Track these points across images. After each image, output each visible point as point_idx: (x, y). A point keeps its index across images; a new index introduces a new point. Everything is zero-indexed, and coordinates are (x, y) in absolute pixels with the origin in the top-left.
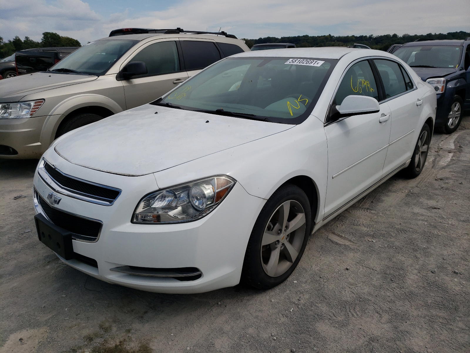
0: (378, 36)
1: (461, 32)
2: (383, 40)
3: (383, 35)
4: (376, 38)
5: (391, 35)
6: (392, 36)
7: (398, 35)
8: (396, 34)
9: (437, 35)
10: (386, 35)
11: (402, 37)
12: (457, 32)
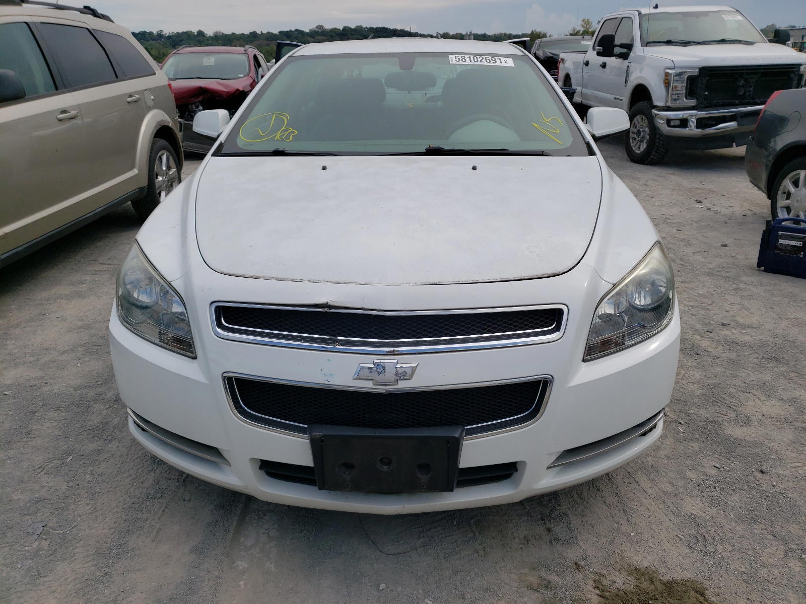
0: (173, 33)
1: (297, 30)
2: (184, 40)
3: (180, 31)
4: (169, 37)
5: (193, 31)
6: (196, 34)
7: (205, 32)
8: (202, 30)
9: (264, 34)
10: (186, 33)
11: (212, 35)
12: (291, 31)
